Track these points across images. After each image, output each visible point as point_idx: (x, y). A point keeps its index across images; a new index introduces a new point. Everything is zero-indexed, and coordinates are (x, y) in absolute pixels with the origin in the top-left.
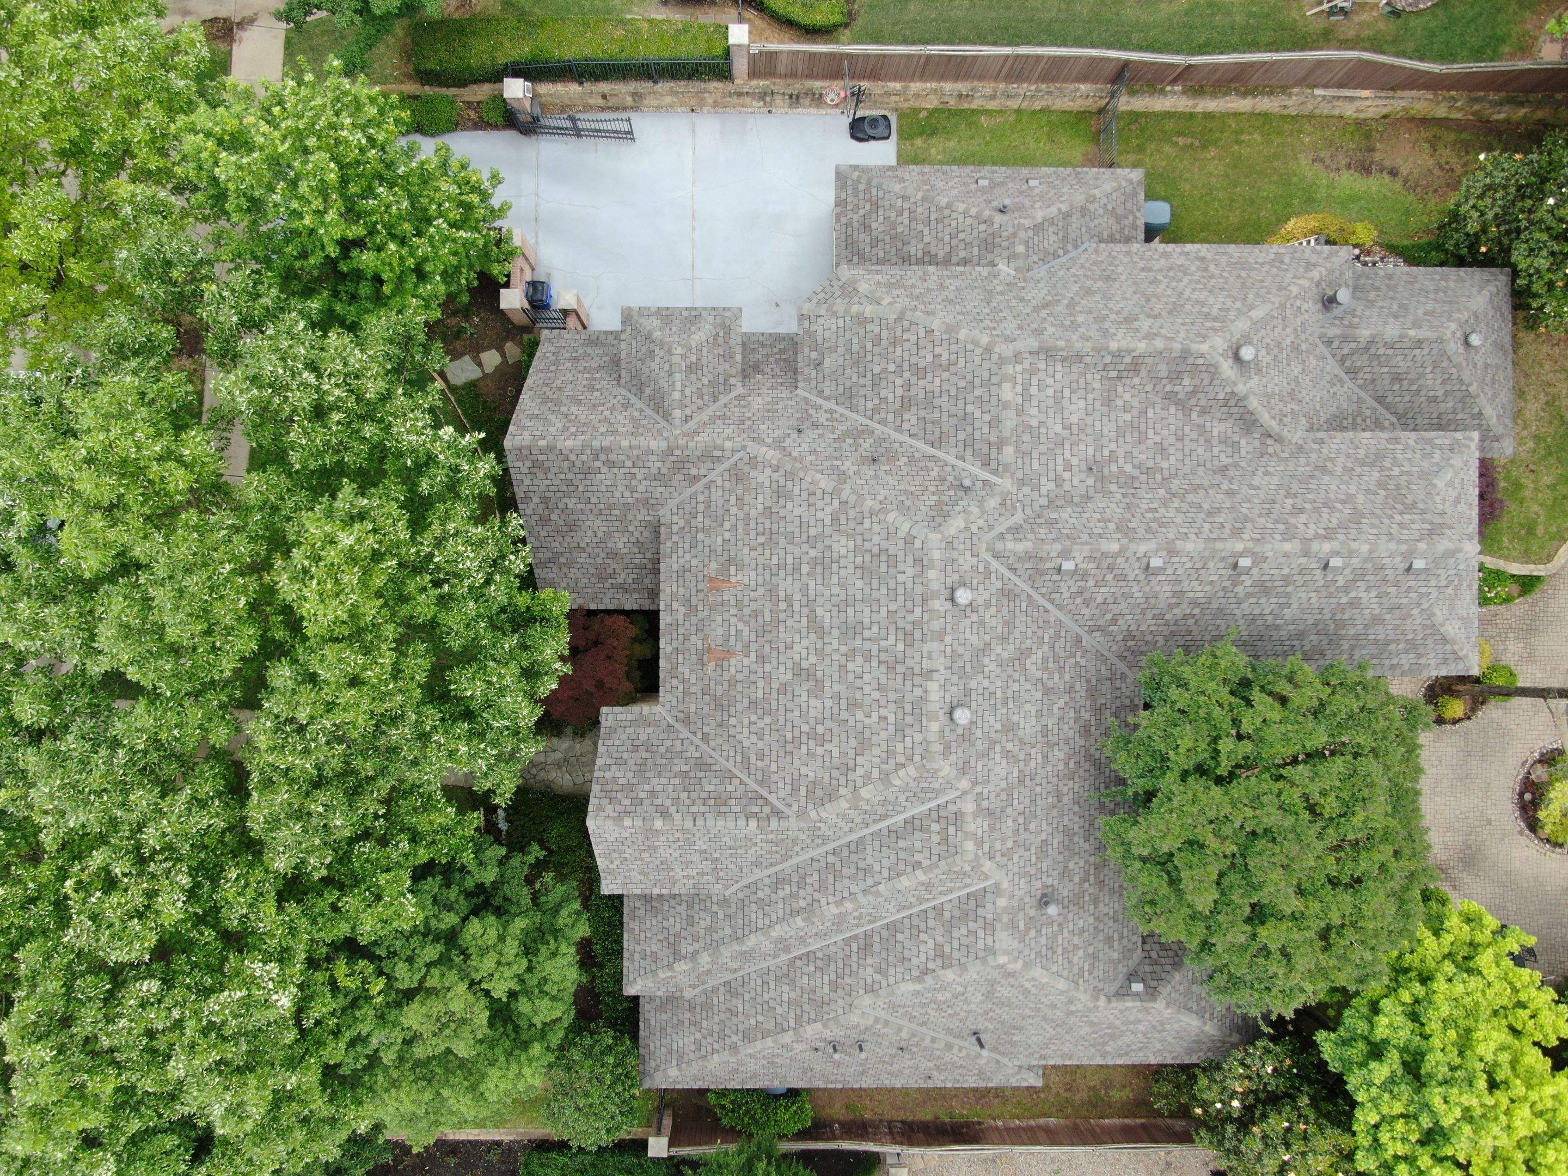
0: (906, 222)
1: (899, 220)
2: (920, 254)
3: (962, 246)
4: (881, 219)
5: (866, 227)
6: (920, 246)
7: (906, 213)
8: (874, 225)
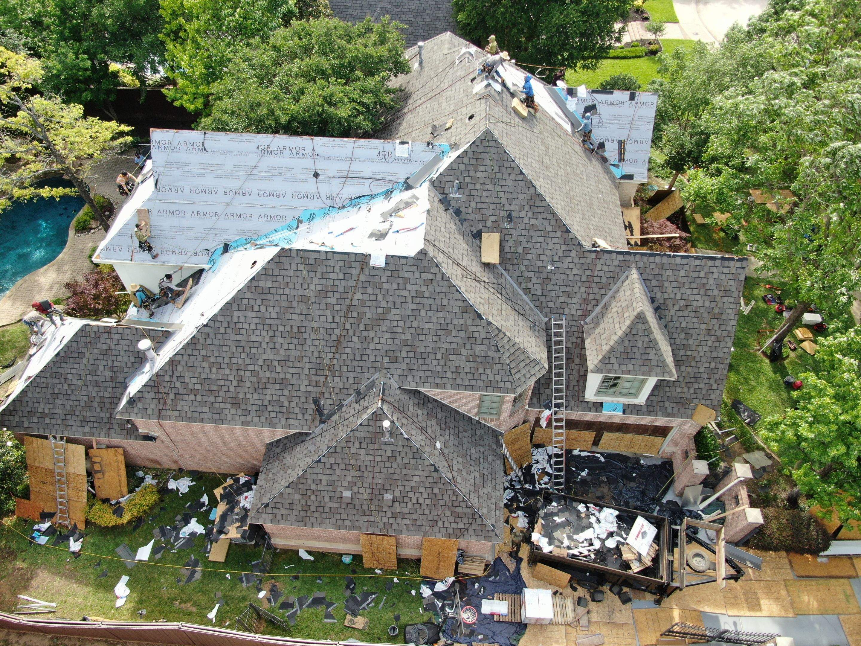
0: (455, 462)
1: (460, 467)
2: (447, 432)
3: (420, 418)
4: (472, 476)
5: (482, 476)
6: (447, 437)
7: (455, 468)
8: (477, 474)
